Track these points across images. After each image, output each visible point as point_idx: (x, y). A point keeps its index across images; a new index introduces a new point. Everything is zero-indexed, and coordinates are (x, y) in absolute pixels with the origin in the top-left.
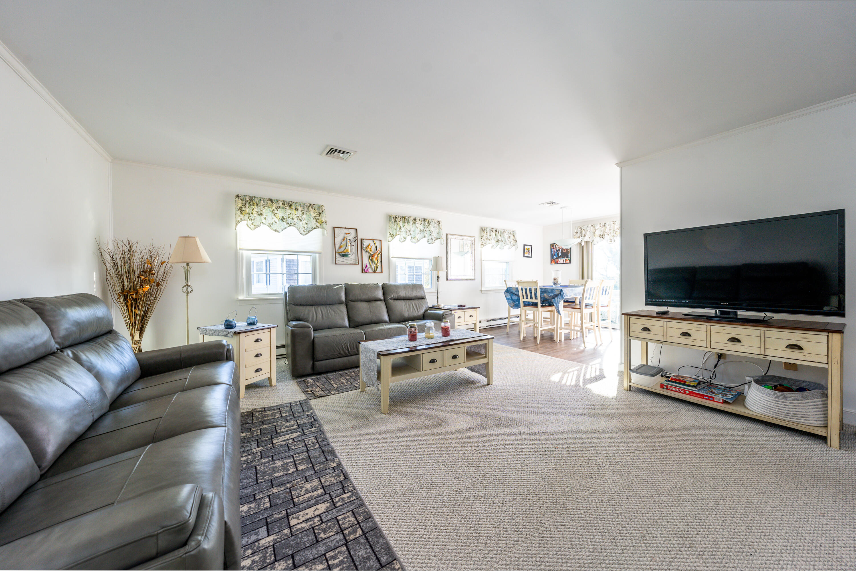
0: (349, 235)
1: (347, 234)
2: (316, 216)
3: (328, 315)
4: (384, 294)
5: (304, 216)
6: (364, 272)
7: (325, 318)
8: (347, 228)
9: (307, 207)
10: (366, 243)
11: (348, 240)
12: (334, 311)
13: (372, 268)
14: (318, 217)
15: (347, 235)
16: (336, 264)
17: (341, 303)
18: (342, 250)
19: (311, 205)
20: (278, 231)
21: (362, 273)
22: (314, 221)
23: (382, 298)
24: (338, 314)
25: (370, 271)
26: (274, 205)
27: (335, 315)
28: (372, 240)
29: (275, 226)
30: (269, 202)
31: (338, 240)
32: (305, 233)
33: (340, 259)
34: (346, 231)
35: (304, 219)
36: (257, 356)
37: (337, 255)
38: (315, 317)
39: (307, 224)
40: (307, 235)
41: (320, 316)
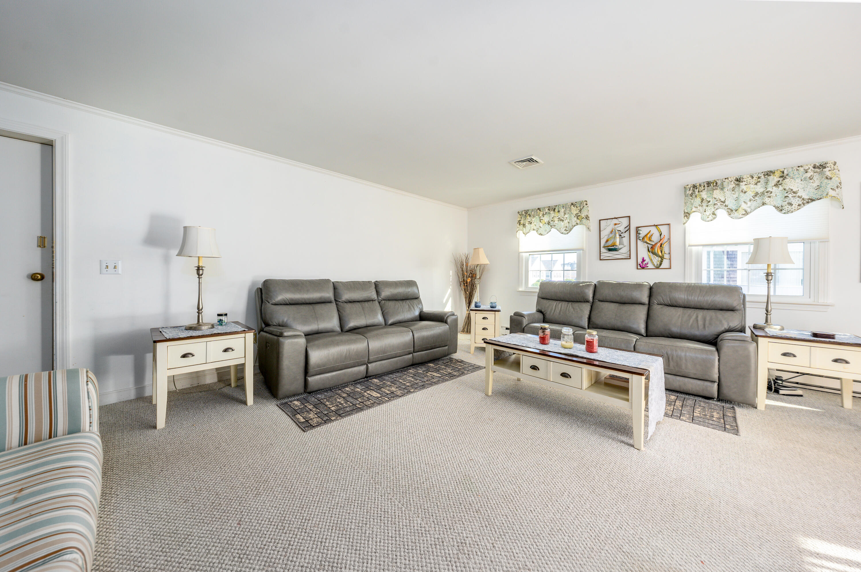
0: (619, 225)
1: (616, 224)
2: (578, 213)
3: (566, 311)
4: (650, 296)
5: (566, 216)
6: (639, 267)
7: (562, 313)
8: (616, 218)
9: (570, 206)
10: (643, 232)
11: (617, 232)
12: (574, 309)
13: (653, 263)
14: (579, 214)
15: (616, 226)
16: (600, 260)
17: (587, 301)
18: (610, 243)
19: (572, 204)
20: (542, 235)
21: (637, 269)
22: (575, 219)
23: (647, 302)
24: (577, 312)
25: (650, 266)
26: (542, 213)
27: (574, 312)
28: (654, 225)
29: (541, 231)
30: (538, 211)
31: (605, 234)
32: (567, 232)
33: (606, 254)
34: (616, 221)
35: (565, 219)
36: (484, 329)
37: (603, 250)
38: (553, 311)
39: (569, 223)
40: (569, 234)
41: (558, 311)
